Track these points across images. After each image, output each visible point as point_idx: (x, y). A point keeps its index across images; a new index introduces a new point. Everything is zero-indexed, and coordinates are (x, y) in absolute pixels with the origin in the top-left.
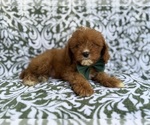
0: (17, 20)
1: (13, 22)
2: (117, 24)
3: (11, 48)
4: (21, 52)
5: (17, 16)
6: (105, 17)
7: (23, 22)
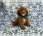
0: (12, 10)
1: (11, 11)
2: (38, 11)
3: (10, 17)
4: (13, 18)
5: (12, 9)
6: (35, 9)
7: (13, 11)
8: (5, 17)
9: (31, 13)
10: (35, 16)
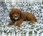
8: (5, 11)
9: (31, 7)
10: (36, 10)
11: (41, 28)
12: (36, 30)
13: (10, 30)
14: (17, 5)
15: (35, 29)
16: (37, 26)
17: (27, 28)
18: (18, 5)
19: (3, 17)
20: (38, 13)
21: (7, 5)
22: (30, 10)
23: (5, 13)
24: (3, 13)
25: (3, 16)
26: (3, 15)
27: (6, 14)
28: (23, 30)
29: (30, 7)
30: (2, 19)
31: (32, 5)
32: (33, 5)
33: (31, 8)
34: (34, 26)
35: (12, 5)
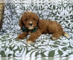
8: (12, 17)
11: (70, 46)
12: (62, 49)
13: (18, 47)
14: (33, 8)
15: (60, 48)
16: (64, 43)
17: (46, 45)
18: (35, 7)
19: (10, 26)
20: (67, 22)
21: (16, 7)
22: (54, 16)
23: (12, 19)
24: (9, 19)
25: (9, 24)
26: (10, 22)
27: (14, 21)
28: (39, 47)
29: (54, 11)
30: (7, 29)
31: (58, 8)
32: (60, 8)
33: (56, 12)
34: (59, 42)
35: (24, 8)
